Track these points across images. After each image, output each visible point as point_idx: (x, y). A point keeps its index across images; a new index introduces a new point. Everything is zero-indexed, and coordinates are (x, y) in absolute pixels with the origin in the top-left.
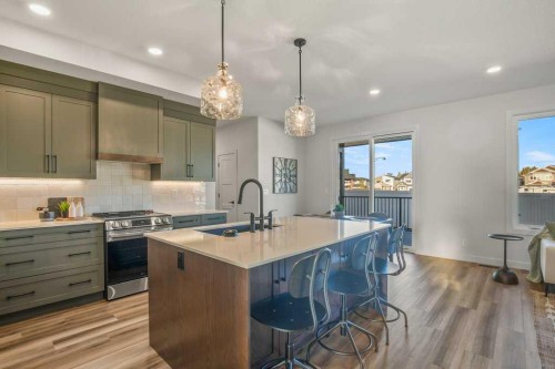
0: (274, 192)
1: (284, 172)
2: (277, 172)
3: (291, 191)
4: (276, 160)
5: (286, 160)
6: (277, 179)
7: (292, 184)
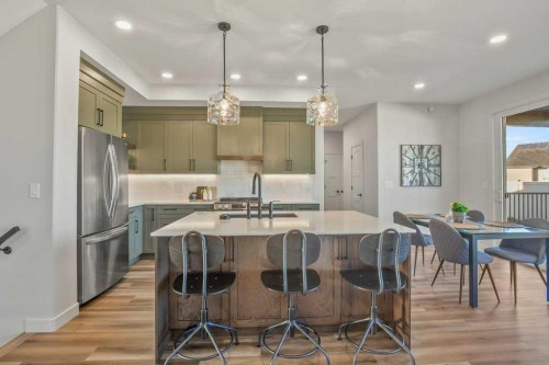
0: (401, 185)
1: (418, 161)
2: (407, 160)
3: (430, 184)
4: (405, 148)
5: (421, 147)
6: (407, 170)
7: (432, 176)
